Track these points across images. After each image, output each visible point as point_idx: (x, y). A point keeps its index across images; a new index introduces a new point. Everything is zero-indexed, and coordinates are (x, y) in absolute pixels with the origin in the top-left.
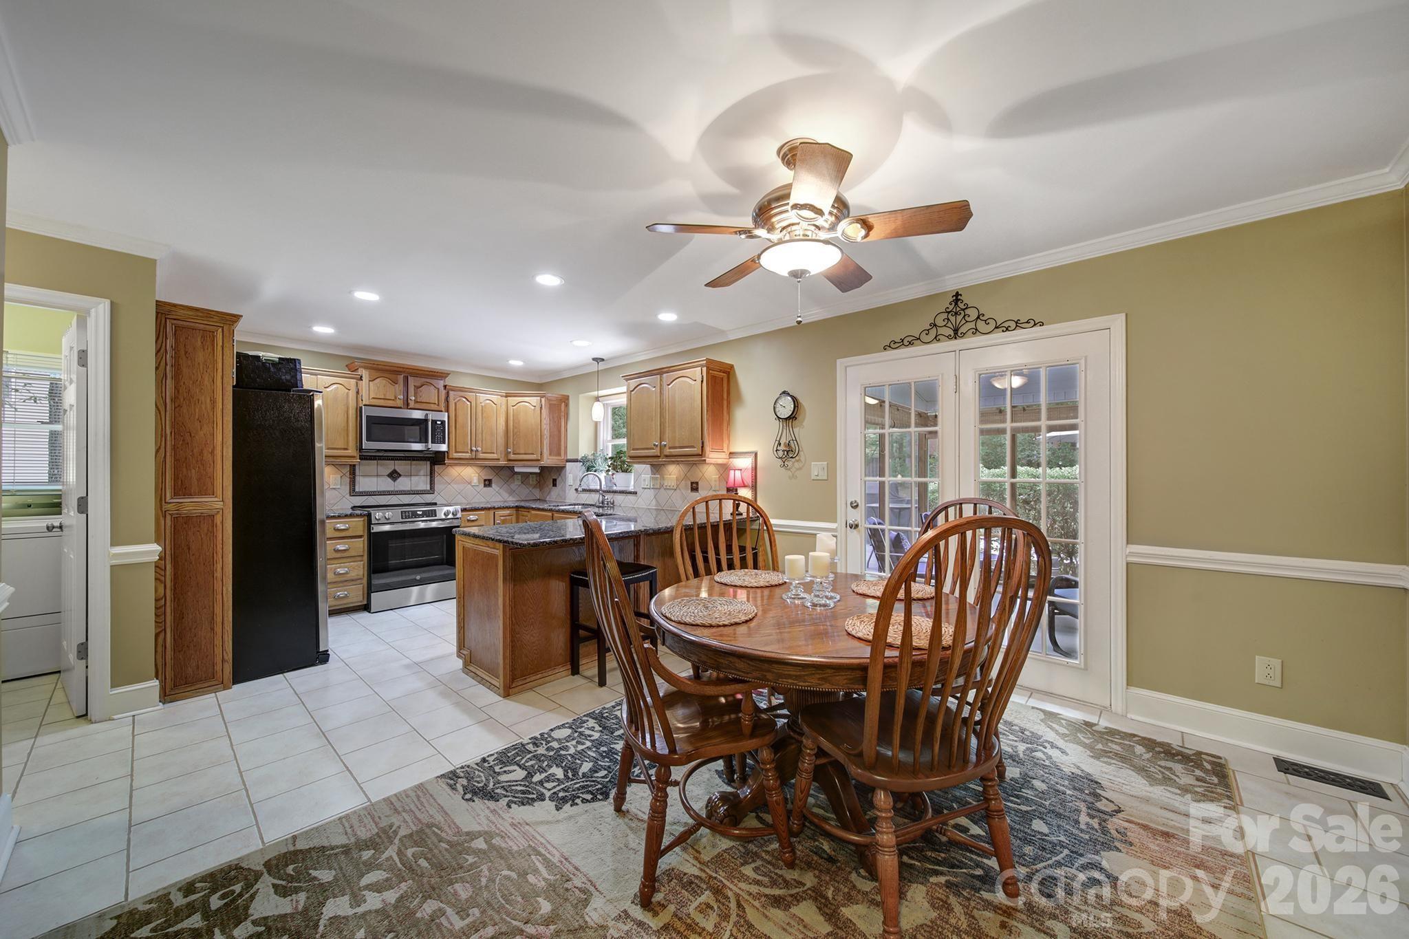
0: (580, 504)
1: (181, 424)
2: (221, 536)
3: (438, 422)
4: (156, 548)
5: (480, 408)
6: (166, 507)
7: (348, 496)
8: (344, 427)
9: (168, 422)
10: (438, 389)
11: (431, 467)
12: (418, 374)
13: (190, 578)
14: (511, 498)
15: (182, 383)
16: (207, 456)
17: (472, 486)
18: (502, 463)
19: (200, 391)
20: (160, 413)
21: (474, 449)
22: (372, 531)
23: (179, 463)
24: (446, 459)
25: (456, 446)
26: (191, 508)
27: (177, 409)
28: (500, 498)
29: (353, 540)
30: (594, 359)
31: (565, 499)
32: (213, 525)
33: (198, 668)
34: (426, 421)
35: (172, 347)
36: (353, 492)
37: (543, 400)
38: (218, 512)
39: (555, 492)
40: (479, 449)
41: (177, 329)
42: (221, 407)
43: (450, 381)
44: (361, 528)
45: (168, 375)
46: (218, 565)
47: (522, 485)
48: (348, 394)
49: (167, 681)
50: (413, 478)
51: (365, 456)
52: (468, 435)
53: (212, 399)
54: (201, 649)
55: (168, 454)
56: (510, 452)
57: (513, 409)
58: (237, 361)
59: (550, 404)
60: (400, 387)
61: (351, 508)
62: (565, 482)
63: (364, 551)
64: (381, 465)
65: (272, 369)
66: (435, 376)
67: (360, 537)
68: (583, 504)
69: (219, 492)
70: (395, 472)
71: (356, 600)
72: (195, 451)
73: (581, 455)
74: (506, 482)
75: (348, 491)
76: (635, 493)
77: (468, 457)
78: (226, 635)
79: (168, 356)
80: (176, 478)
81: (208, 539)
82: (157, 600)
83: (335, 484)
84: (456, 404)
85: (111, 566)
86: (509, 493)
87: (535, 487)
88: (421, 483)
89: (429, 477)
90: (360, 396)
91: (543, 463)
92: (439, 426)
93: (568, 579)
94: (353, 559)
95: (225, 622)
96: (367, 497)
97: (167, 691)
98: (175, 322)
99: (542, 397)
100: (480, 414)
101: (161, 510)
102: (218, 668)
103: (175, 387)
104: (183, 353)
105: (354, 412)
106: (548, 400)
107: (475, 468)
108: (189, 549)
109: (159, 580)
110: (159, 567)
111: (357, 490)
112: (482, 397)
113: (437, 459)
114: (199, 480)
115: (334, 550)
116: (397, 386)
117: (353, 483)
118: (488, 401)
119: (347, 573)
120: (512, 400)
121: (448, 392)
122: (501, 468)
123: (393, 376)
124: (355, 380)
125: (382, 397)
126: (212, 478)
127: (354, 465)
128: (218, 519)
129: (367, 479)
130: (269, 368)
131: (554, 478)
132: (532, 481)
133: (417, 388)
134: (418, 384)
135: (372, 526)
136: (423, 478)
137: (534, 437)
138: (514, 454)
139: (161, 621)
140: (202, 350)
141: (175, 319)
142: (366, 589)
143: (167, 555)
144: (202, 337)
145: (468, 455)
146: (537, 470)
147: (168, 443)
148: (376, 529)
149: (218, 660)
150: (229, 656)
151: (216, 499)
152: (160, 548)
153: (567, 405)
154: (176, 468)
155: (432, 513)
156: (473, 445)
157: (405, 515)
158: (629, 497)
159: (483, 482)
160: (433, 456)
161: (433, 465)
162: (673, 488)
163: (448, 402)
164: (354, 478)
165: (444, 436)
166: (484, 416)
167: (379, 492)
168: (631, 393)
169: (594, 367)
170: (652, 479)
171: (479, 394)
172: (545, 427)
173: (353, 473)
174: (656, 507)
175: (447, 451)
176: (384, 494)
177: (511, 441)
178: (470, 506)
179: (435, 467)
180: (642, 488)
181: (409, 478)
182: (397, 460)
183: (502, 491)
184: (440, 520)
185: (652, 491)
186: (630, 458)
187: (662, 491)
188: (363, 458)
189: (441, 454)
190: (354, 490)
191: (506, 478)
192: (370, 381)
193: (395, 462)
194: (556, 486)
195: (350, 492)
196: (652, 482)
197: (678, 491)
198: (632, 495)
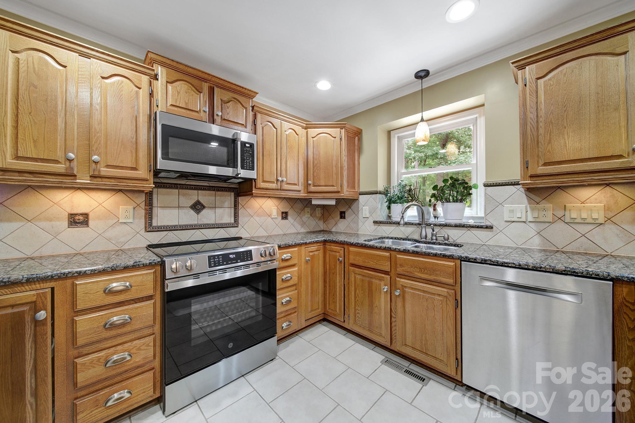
0: (388, 238)
3: (247, 145)
5: (285, 136)
7: (143, 232)
10: (246, 109)
11: (235, 198)
12: (224, 86)
14: (302, 230)
17: (272, 218)
18: (302, 195)
21: (280, 179)
22: (166, 290)
24: (253, 188)
25: (263, 176)
28: (293, 231)
29: (136, 305)
34: (235, 141)
36: (150, 227)
37: (343, 131)
39: (343, 225)
40: (285, 179)
43: (258, 102)
44: (151, 285)
47: (312, 218)
48: (137, 92)
50: (218, 210)
51: (167, 184)
52: (273, 164)
56: (310, 184)
57: (313, 140)
59: (347, 137)
60: (204, 97)
62: (357, 215)
63: (154, 320)
64: (184, 195)
66: (243, 93)
67: (149, 298)
68: (392, 238)
70: (198, 203)
71: (143, 398)
73: (381, 187)
74: (299, 214)
75: (143, 226)
76: (490, 227)
83: (126, 217)
84: (263, 128)
86: (301, 225)
87: (320, 219)
88: (224, 215)
89: (233, 210)
90: (154, 100)
91: (341, 196)
92: (248, 149)
94: (137, 335)
96: (167, 232)
99: (342, 128)
100: (284, 143)
105: (146, 119)
106: (347, 131)
111: (154, 224)
112: (286, 125)
113: (243, 189)
115: (106, 325)
116: (200, 95)
117: (149, 215)
118: (291, 130)
119: (126, 360)
120: (313, 132)
121: (255, 114)
123: (195, 82)
124: (147, 78)
125: (184, 106)
127: (149, 193)
129: (167, 212)
131: (343, 210)
133: (224, 102)
134: (225, 99)
135: (166, 282)
136: (227, 210)
137: (334, 169)
138: (314, 186)
142: (157, 378)
145: (274, 186)
146: (333, 203)
153: (360, 140)
155: (247, 256)
156: (279, 175)
157: (214, 261)
158: (474, 232)
159: (281, 214)
160: (238, 187)
161: (238, 197)
162: (583, 222)
163: (255, 125)
164: (151, 209)
165: (253, 163)
166: (288, 145)
167: (180, 226)
168: (536, 82)
169: (418, 86)
170: (532, 209)
171: (282, 121)
172: (344, 158)
173: (149, 204)
174: (541, 247)
175: (255, 180)
176: (186, 229)
177: (312, 173)
178: (282, 243)
179: (240, 199)
180: (506, 221)
181: (213, 210)
182: (201, 189)
183: (296, 224)
184: (258, 264)
185: (532, 225)
186: (532, 179)
187: (560, 225)
188: (158, 185)
189: (249, 182)
190: (151, 225)
191: (300, 211)
192: (167, 82)
193: (199, 191)
194: (345, 218)
195: (146, 227)
196: (532, 213)
197: (609, 226)
198: (483, 229)
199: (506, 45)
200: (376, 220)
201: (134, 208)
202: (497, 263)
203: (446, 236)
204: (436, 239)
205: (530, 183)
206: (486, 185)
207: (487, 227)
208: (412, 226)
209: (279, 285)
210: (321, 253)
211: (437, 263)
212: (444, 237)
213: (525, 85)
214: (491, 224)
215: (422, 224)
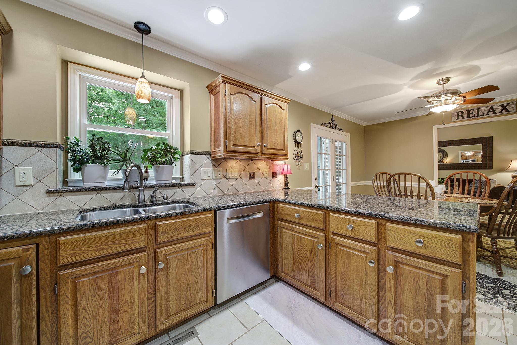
76: (194, 185)
162: (232, 178)
170: (215, 171)
174: (218, 194)
180: (202, 180)
185: (214, 181)
186: (229, 153)
187: (225, 180)
196: (215, 174)
197: (239, 179)
198: (189, 187)
199: (211, 61)
200: (49, 189)
202: (235, 206)
203: (165, 196)
204: (156, 201)
205: (227, 155)
206: (192, 153)
211: (199, 218)
212: (163, 197)
213: (226, 95)
214: (193, 182)
215: (140, 187)
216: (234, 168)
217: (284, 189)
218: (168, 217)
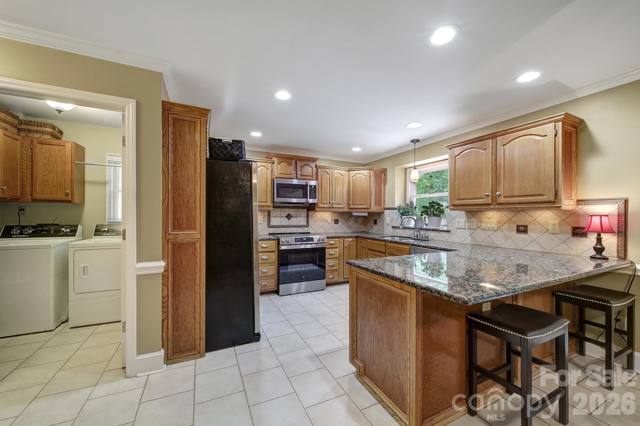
0: (397, 237)
1: (177, 183)
2: (199, 256)
3: (313, 187)
4: (162, 264)
5: (335, 178)
6: (169, 237)
7: (267, 228)
8: (266, 190)
9: (169, 181)
10: (312, 167)
11: (307, 212)
12: (302, 159)
13: (182, 283)
14: (349, 231)
15: (178, 156)
16: (192, 204)
17: (328, 223)
18: (346, 210)
19: (188, 161)
20: (165, 176)
21: (331, 202)
22: (280, 249)
23: (177, 209)
24: (316, 208)
25: (321, 201)
26: (183, 238)
27: (175, 173)
28: (342, 231)
29: (270, 253)
30: (412, 141)
31: (383, 233)
32: (195, 249)
33: (186, 342)
34: (306, 186)
35: (172, 132)
36: (269, 226)
37: (371, 172)
38: (198, 240)
39: (375, 229)
40: (334, 202)
41: (175, 120)
42: (199, 171)
43: (318, 163)
44: (274, 247)
45: (170, 151)
46: (198, 275)
47: (355, 223)
48: (267, 171)
49: (169, 350)
50: (298, 218)
51: (276, 206)
52: (328, 194)
53: (194, 166)
54: (188, 330)
55: (170, 202)
56: (351, 204)
57: (353, 178)
58: (209, 143)
59: (375, 174)
60: (292, 168)
61: (269, 234)
62: (383, 222)
63: (275, 260)
64: (283, 211)
65: (229, 148)
66: (311, 160)
67: (274, 252)
68: (400, 237)
69: (198, 227)
70: (289, 215)
71: (272, 288)
72: (185, 200)
73: (396, 205)
74: (346, 221)
76: (449, 231)
77: (328, 207)
78: (202, 322)
79: (170, 138)
80: (174, 218)
81: (192, 258)
82: (163, 298)
83: (261, 221)
84: (321, 176)
85: (137, 275)
86: (348, 228)
87: (361, 224)
88: (301, 221)
89: (306, 218)
90: (273, 173)
91: (371, 210)
92: (313, 189)
93: (464, 320)
94: (270, 264)
95: (202, 313)
96: (276, 228)
97: (169, 357)
98: (174, 116)
99: (371, 170)
100: (334, 182)
101: (166, 239)
102: (197, 342)
103: (174, 158)
104: (178, 136)
105: (270, 181)
106: (375, 172)
107: (330, 213)
108: (181, 264)
109: (165, 284)
110: (164, 276)
111: (271, 225)
112: (335, 172)
113: (311, 208)
114: (187, 219)
115: (261, 259)
116: (291, 166)
117: (269, 220)
118: (338, 174)
119: (267, 272)
120: (352, 173)
121: (317, 169)
122: (344, 213)
123: (289, 161)
124: (271, 164)
125: (284, 173)
126: (194, 218)
127: (270, 211)
128: (198, 245)
129: (276, 219)
130: (227, 147)
131: (375, 219)
132: (360, 220)
133: (302, 167)
134: (302, 165)
135: (280, 246)
136: (303, 218)
137: (366, 194)
138: (353, 205)
139: (165, 311)
140: (189, 134)
141: (173, 114)
142: (276, 281)
143: (169, 269)
144: (189, 126)
145: (327, 206)
146: (366, 214)
147: (170, 195)
148: (283, 248)
149: (197, 337)
150: (203, 336)
151: (196, 232)
152: (165, 264)
153: (385, 175)
154: (175, 212)
155: (311, 239)
156: (331, 200)
157: (297, 240)
158: (442, 234)
159: (334, 221)
160: (309, 206)
161: (309, 211)
162: (493, 229)
163: (317, 175)
164: (270, 218)
165: (316, 194)
166: (336, 182)
167: (281, 226)
168: (455, 158)
169: (412, 146)
170: (468, 221)
171: (333, 170)
172: (372, 188)
173: (269, 215)
174: (471, 243)
175: (317, 203)
176: (284, 227)
177: (352, 197)
178: (330, 235)
179: (310, 212)
180: (456, 228)
181: (296, 218)
182: (290, 208)
183: (344, 226)
184: (316, 243)
185: (468, 230)
186: (454, 206)
187: (479, 231)
188: (274, 207)
189: (314, 204)
190: (270, 225)
191: (347, 219)
192: (278, 164)
193: (290, 209)
194: (376, 224)
195: (268, 226)
196: (467, 224)
197: (499, 232)
198: (445, 232)
200: (393, 226)
201: (264, 217)
203: (426, 236)
204: (422, 238)
207: (447, 231)
208: (412, 230)
209: (327, 256)
210: (355, 243)
214: (449, 230)
215: (415, 229)
216: (492, 219)
217: (592, 257)
218: (391, 242)
